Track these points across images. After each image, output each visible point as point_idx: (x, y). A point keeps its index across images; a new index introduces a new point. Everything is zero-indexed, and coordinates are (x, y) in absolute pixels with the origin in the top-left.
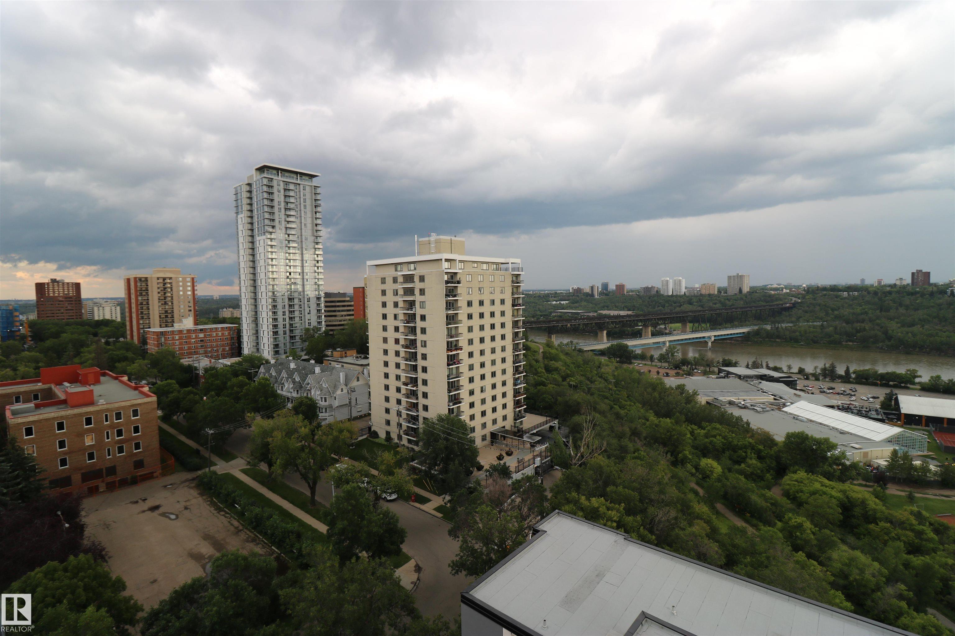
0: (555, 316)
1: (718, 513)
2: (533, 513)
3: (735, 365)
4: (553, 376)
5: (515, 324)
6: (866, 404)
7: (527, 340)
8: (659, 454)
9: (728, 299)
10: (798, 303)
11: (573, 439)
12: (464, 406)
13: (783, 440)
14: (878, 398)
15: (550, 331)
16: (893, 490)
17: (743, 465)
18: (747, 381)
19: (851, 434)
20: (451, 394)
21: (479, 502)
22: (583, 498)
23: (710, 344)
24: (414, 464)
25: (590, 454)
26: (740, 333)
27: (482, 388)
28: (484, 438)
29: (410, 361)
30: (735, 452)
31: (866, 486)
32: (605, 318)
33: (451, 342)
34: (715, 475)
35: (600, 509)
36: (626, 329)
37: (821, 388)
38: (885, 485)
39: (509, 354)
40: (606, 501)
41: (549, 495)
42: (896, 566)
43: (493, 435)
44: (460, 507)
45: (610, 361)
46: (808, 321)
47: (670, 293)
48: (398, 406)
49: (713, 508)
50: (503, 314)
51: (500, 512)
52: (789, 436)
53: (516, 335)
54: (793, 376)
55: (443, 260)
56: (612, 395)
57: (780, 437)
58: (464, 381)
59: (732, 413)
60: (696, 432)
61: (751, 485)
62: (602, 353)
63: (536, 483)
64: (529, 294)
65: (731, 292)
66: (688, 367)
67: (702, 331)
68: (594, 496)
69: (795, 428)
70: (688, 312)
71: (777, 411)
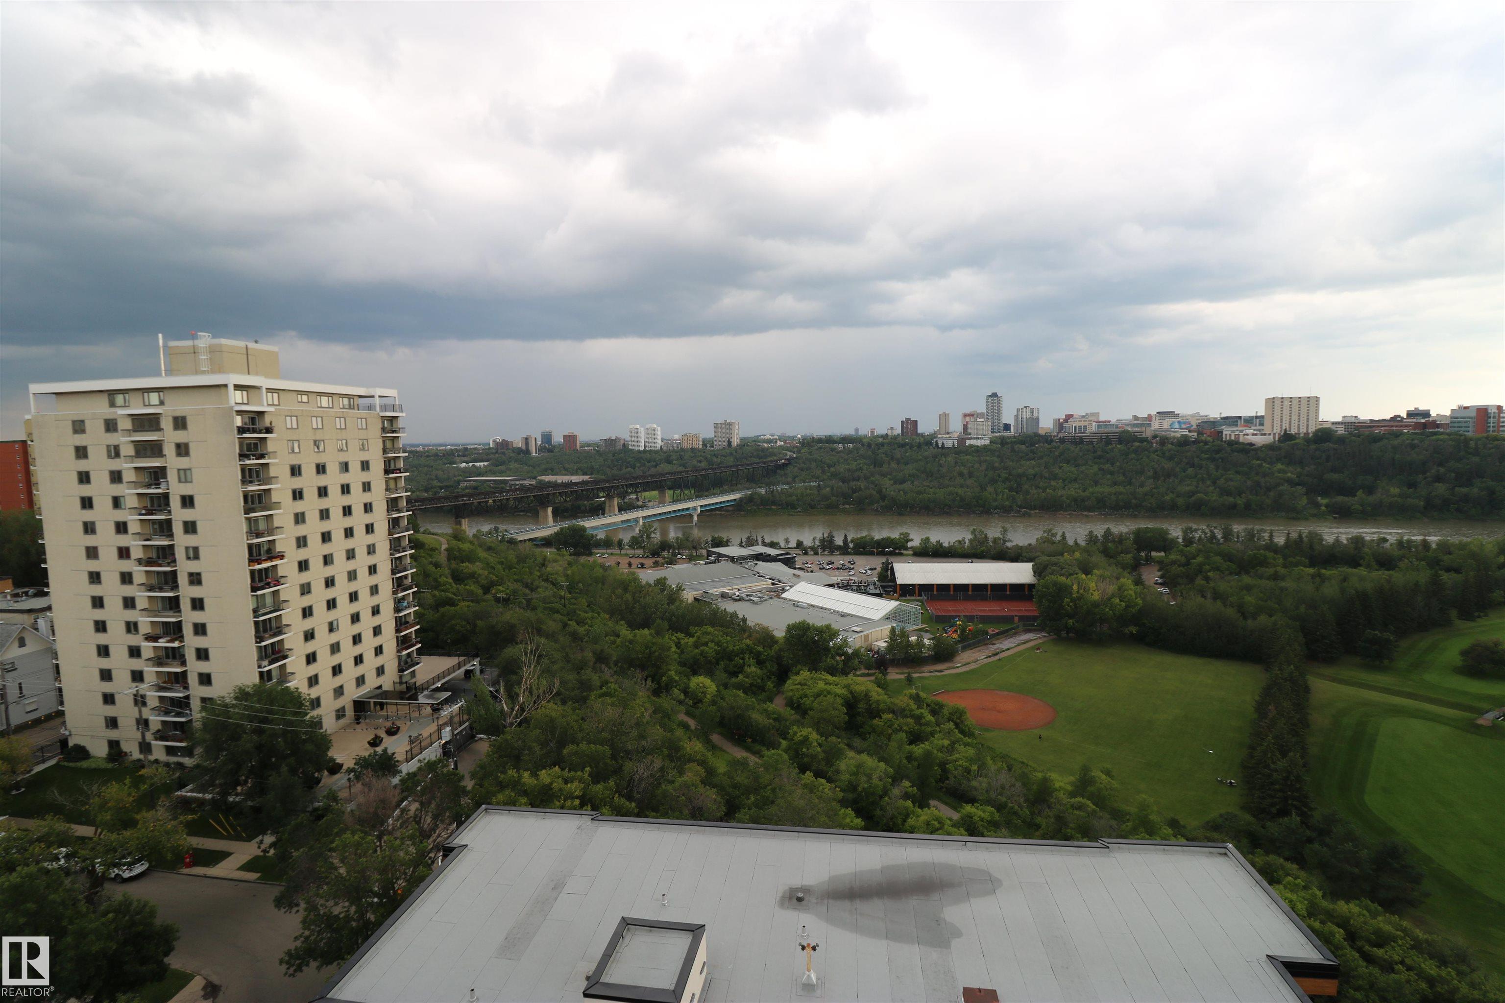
0: (466, 487)
1: (714, 748)
2: (442, 821)
3: (726, 544)
4: (467, 587)
5: (393, 504)
6: (864, 578)
7: (416, 531)
8: (636, 683)
9: (715, 455)
10: (794, 458)
11: (505, 686)
12: (295, 663)
13: (784, 634)
14: (875, 569)
15: (459, 512)
16: (895, 675)
17: (741, 677)
18: (741, 563)
19: (852, 615)
20: (263, 644)
21: (335, 831)
22: (526, 774)
23: (695, 518)
24: (186, 793)
25: (535, 703)
26: (731, 501)
27: (331, 624)
28: (340, 714)
29: (161, 590)
30: (731, 660)
31: (868, 675)
32: (549, 487)
33: (258, 545)
34: (708, 696)
35: (555, 784)
36: (580, 502)
37: (821, 564)
38: (886, 670)
39: (383, 559)
40: (563, 769)
41: (469, 784)
42: (900, 762)
43: (360, 706)
44: (297, 849)
45: (559, 555)
46: (804, 482)
47: (642, 448)
48: (135, 684)
49: (708, 742)
50: (367, 487)
51: (379, 838)
52: (790, 629)
53: (394, 523)
54: (791, 552)
55: (231, 388)
56: (565, 606)
57: (780, 633)
58: (291, 615)
59: (725, 609)
60: (682, 642)
61: (751, 700)
62: (547, 542)
63: (445, 770)
64: (417, 452)
65: (720, 444)
66: (669, 552)
67: (685, 500)
68: (544, 768)
69: (796, 618)
70: (666, 474)
71: (776, 599)
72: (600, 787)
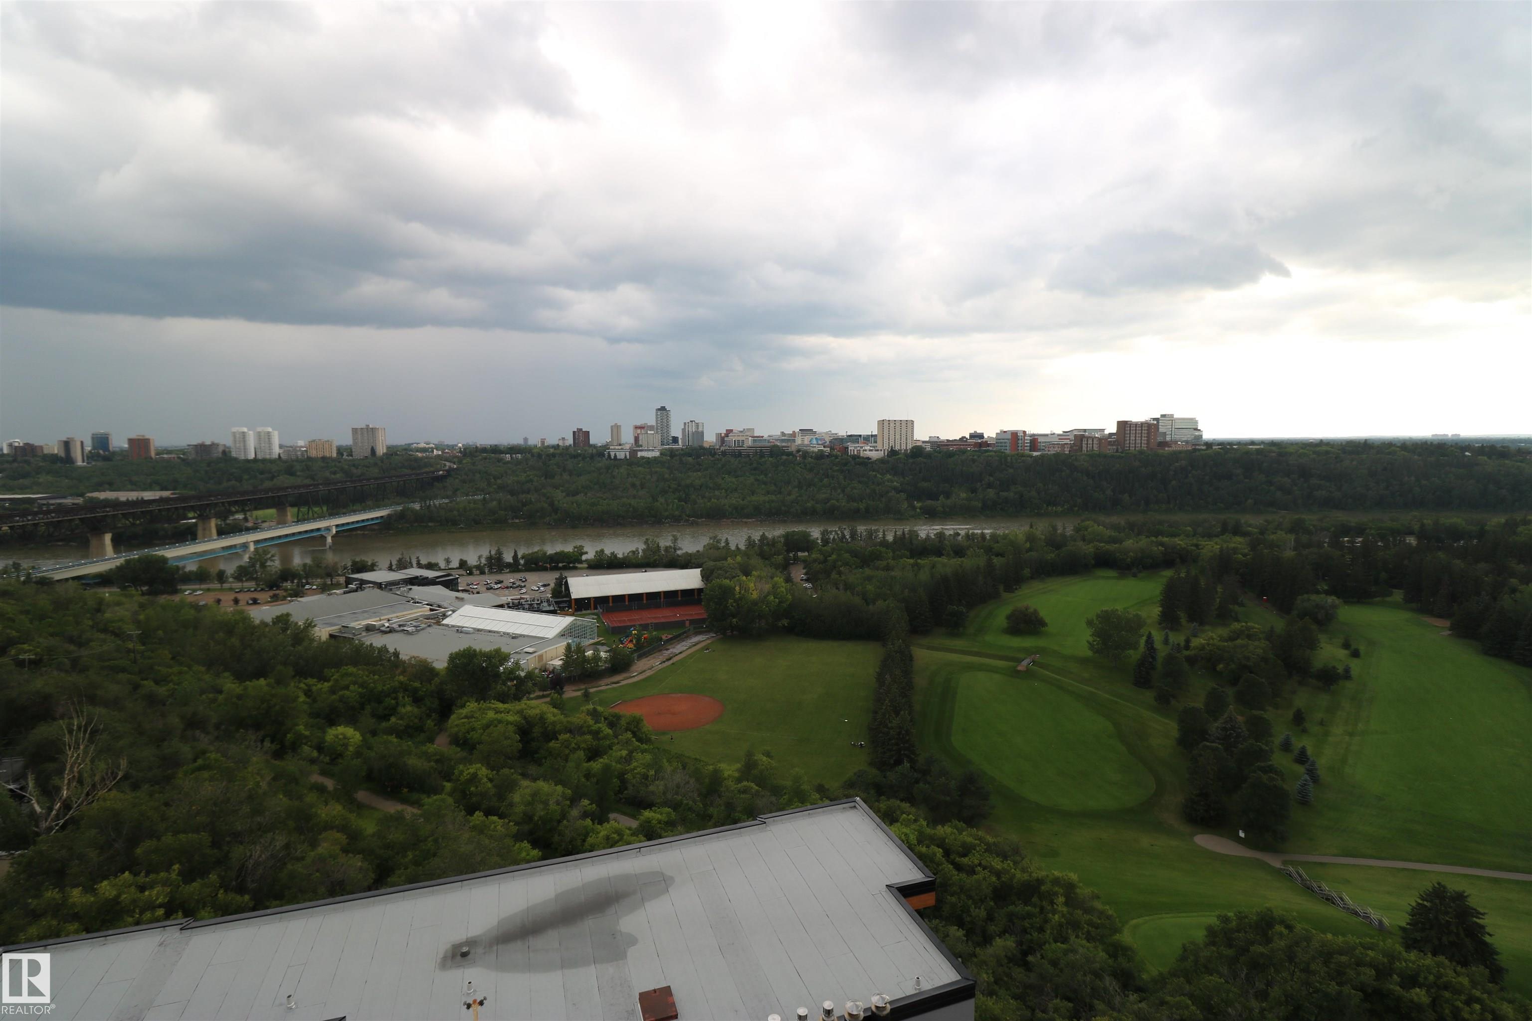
1: (358, 807)
3: (372, 568)
6: (537, 595)
8: (248, 747)
9: (354, 465)
10: (454, 469)
11: (37, 780)
13: (446, 665)
14: (549, 585)
16: (571, 693)
17: (393, 719)
18: (391, 590)
19: (524, 636)
22: (76, 892)
23: (329, 540)
25: (87, 794)
26: (377, 518)
30: (380, 702)
31: (544, 696)
32: (105, 507)
34: (351, 749)
35: (124, 896)
36: (158, 526)
37: (488, 584)
38: (562, 689)
40: (136, 874)
42: (578, 781)
45: (125, 595)
46: (467, 495)
47: (251, 456)
49: (351, 802)
52: (453, 658)
54: (453, 573)
56: (135, 661)
57: (441, 664)
59: (371, 644)
60: (314, 688)
61: (407, 744)
62: (104, 580)
65: (361, 452)
66: (293, 582)
67: (314, 519)
69: (460, 645)
70: (287, 488)
71: (435, 626)
72: (196, 885)
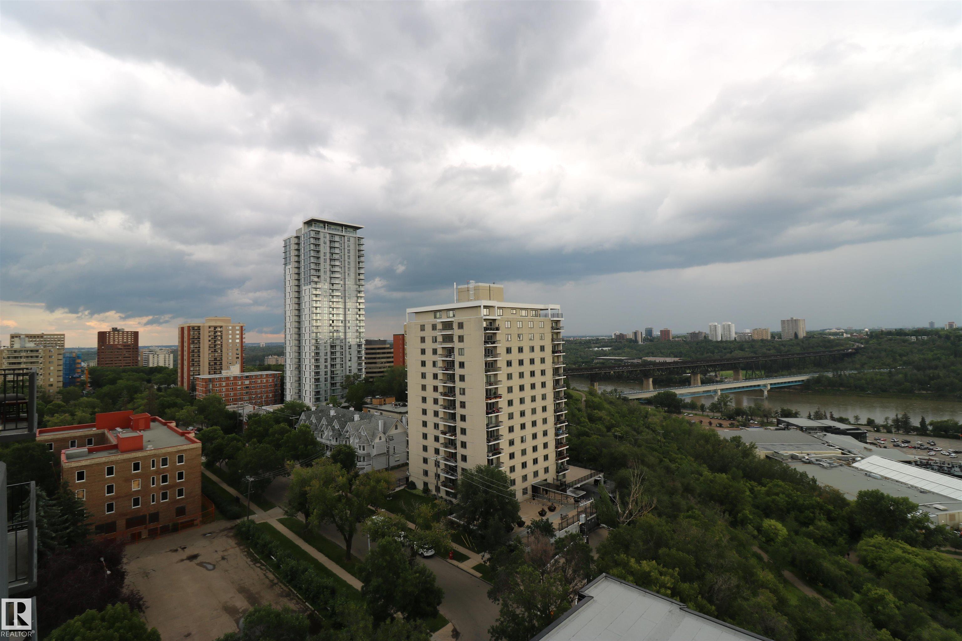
0: (597, 363)
1: (785, 581)
2: (579, 576)
3: (795, 415)
4: (597, 426)
5: (556, 371)
6: (948, 460)
7: (568, 388)
8: (716, 513)
9: (782, 345)
10: (861, 348)
11: (620, 495)
12: (504, 457)
13: (856, 499)
15: (593, 378)
17: (811, 528)
18: (810, 433)
19: (933, 493)
20: (490, 444)
21: (519, 561)
22: (633, 560)
23: (766, 393)
24: (452, 517)
25: (639, 511)
26: (799, 381)
27: (522, 438)
28: (525, 491)
29: (449, 409)
30: (801, 512)
31: (956, 553)
32: (650, 365)
33: (490, 390)
34: (780, 538)
35: (652, 574)
36: (673, 376)
37: (895, 442)
39: (550, 403)
40: (659, 564)
41: (596, 556)
43: (535, 489)
44: (500, 566)
45: (657, 412)
46: (874, 368)
47: (719, 339)
48: (436, 455)
49: (780, 576)
50: (543, 361)
51: (543, 574)
52: (862, 495)
53: (557, 382)
54: (861, 428)
55: (482, 307)
56: (661, 447)
57: (851, 497)
58: (503, 430)
59: (795, 469)
60: (756, 489)
61: (822, 550)
62: (649, 401)
63: (581, 542)
64: (569, 341)
65: (785, 337)
66: (743, 417)
67: (756, 379)
68: (645, 559)
69: (869, 486)
70: (740, 358)
71: (846, 467)
72: (687, 585)
